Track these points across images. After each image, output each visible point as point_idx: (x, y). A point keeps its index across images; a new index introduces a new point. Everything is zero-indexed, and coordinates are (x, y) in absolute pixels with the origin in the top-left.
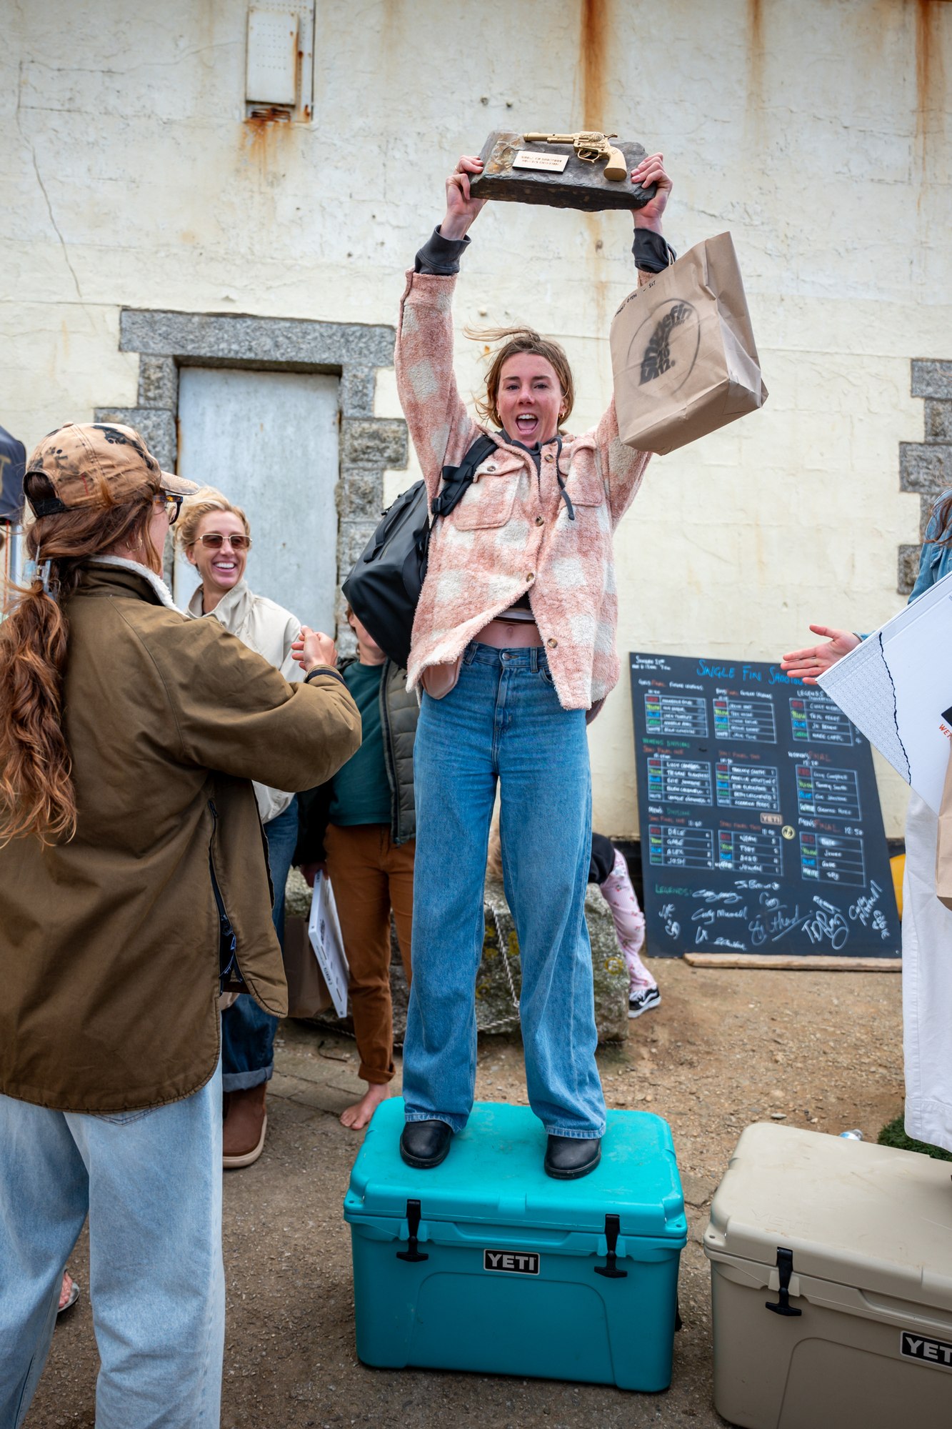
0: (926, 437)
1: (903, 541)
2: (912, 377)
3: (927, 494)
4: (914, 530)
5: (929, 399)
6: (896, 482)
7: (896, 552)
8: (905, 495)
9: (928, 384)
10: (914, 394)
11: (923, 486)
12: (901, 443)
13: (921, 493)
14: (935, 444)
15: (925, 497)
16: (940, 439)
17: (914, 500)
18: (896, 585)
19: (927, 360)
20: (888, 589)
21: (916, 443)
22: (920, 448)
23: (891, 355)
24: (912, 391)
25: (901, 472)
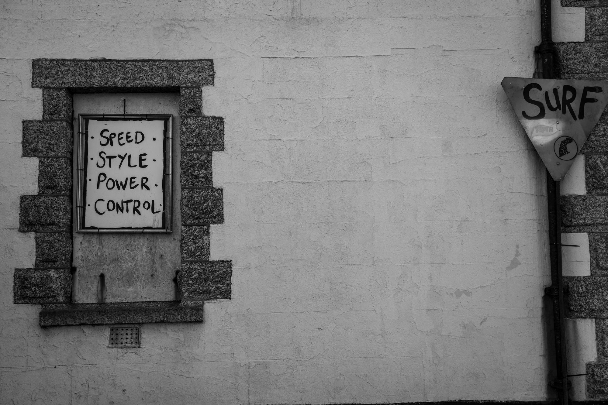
0: (43, 116)
1: (24, 193)
2: (33, 73)
3: (44, 157)
4: (33, 184)
5: (46, 88)
6: (20, 150)
7: (19, 202)
8: (26, 159)
9: (46, 78)
10: (34, 85)
11: (42, 152)
12: (24, 122)
13: (39, 157)
14: (52, 120)
15: (43, 159)
16: (55, 117)
17: (34, 162)
18: (18, 225)
19: (46, 60)
20: (12, 228)
21: (36, 121)
22: (40, 124)
23: (16, 58)
24: (33, 84)
25: (23, 142)
